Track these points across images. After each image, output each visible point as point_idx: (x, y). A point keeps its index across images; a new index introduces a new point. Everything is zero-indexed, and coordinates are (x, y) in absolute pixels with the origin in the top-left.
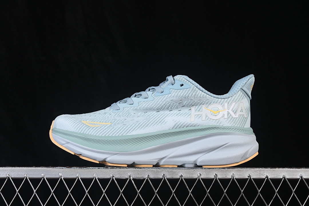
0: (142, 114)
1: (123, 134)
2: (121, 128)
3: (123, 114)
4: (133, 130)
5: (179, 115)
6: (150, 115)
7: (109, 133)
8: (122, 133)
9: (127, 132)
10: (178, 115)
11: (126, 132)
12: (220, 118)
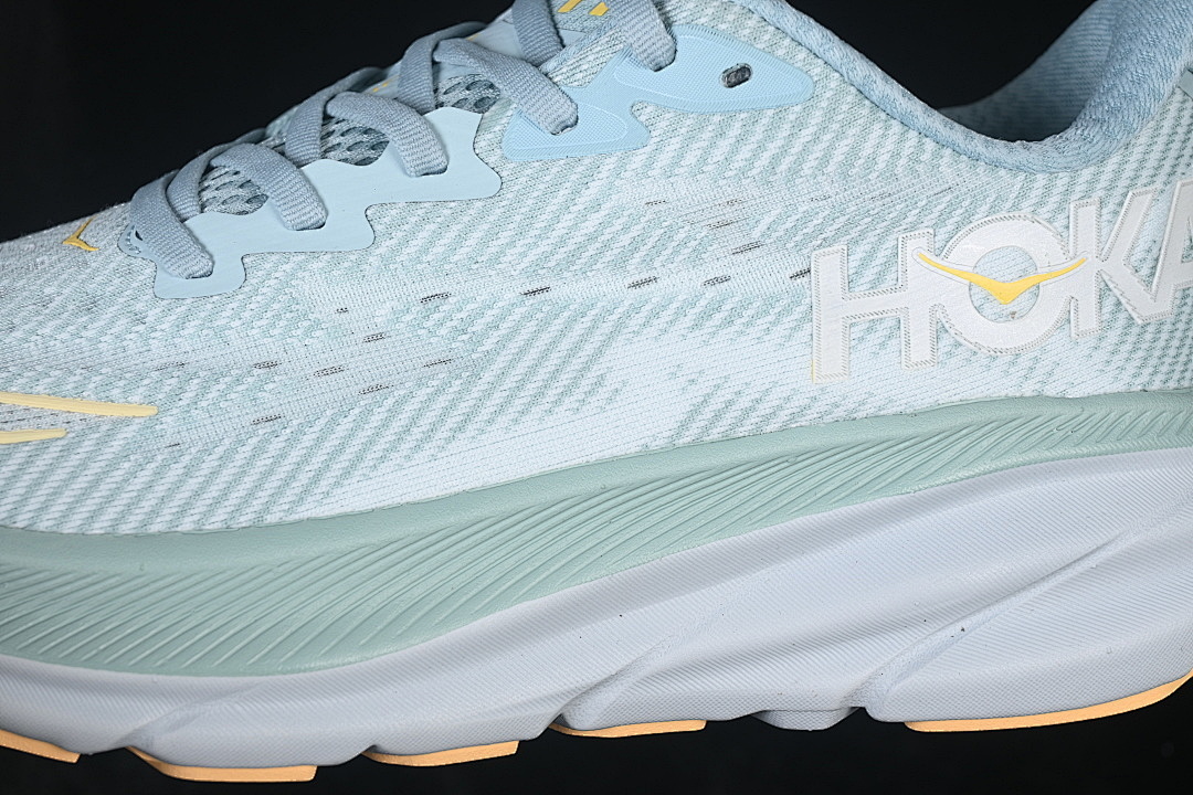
0: (408, 317)
1: (267, 509)
2: (246, 451)
3: (247, 314)
4: (347, 473)
5: (718, 318)
6: (479, 326)
7: (147, 505)
8: (257, 505)
9: (297, 487)
10: (709, 325)
11: (290, 495)
12: (1048, 335)
